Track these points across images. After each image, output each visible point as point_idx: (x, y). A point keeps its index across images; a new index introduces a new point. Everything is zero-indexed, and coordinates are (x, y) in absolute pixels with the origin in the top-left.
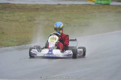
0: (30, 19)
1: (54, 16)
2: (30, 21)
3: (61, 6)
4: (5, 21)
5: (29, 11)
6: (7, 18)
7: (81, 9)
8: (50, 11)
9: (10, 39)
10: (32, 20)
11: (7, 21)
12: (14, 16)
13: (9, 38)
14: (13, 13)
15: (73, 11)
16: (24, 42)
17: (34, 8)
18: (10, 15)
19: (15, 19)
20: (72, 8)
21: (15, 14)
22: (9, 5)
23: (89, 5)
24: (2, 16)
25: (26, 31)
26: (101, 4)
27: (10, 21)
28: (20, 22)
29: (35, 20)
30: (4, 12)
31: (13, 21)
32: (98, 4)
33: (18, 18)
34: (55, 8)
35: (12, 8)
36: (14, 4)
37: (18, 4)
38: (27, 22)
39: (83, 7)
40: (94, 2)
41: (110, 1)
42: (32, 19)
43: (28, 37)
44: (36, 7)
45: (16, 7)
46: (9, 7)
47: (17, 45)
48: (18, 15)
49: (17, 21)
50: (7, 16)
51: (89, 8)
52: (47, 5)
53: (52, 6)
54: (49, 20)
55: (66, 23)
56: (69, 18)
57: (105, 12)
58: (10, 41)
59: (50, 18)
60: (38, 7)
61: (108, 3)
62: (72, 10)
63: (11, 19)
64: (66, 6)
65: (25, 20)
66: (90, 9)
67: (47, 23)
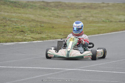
0: (77, 15)
2: (77, 17)
4: (55, 17)
5: (77, 9)
6: (58, 14)
8: (95, 8)
10: (79, 17)
11: (57, 17)
12: (64, 13)
13: (58, 32)
14: (63, 10)
15: (115, 9)
18: (61, 12)
19: (64, 16)
20: (114, 6)
21: (65, 11)
22: (61, 3)
27: (60, 17)
28: (68, 18)
29: (81, 16)
30: (55, 9)
31: (62, 17)
33: (67, 14)
34: (100, 6)
35: (63, 6)
36: (65, 3)
37: (68, 3)
38: (74, 18)
42: (79, 15)
44: (83, 6)
45: (66, 5)
46: (61, 5)
48: (67, 12)
49: (66, 17)
50: (58, 13)
54: (93, 17)
55: (108, 19)
58: (58, 34)
59: (94, 15)
60: (85, 5)
63: (61, 15)
67: (91, 19)
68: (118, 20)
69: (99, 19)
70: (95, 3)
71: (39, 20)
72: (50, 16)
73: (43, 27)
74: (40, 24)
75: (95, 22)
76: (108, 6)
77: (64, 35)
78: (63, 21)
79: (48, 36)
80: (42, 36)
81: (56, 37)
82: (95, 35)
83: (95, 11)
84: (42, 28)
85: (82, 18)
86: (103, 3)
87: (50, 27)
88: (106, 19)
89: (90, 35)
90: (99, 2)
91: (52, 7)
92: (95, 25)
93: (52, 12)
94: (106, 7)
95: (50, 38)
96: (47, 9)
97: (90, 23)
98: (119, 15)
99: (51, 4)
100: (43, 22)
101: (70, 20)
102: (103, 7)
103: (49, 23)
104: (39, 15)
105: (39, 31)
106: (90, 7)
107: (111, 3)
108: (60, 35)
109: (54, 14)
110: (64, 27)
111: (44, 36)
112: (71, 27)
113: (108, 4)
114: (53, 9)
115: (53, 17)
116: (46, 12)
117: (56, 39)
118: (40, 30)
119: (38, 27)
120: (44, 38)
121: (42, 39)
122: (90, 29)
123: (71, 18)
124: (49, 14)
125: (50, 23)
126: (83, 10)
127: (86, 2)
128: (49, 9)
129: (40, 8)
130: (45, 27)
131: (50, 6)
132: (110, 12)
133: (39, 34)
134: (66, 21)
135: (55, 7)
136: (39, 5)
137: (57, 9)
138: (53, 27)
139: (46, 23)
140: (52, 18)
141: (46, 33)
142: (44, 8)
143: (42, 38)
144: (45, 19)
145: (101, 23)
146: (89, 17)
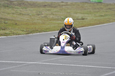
1: (58, 11)
2: (38, 15)
3: (64, 4)
4: (18, 15)
5: (39, 7)
6: (20, 12)
7: (79, 6)
8: (55, 7)
9: (21, 29)
10: (40, 14)
11: (20, 15)
12: (26, 10)
14: (26, 8)
16: (32, 31)
17: (43, 5)
18: (23, 10)
19: (27, 13)
20: (72, 5)
21: (27, 9)
22: (23, 2)
24: (16, 11)
25: (34, 23)
26: (95, 2)
27: (23, 14)
28: (30, 16)
29: (42, 14)
30: (18, 7)
31: (25, 15)
32: (93, 2)
33: (29, 12)
34: (59, 5)
35: (25, 5)
37: (30, 2)
38: (36, 16)
42: (40, 13)
43: (35, 28)
44: (44, 4)
45: (28, 3)
46: (23, 4)
47: (26, 34)
48: (30, 10)
49: (28, 14)
50: (20, 11)
51: (86, 5)
52: (53, 2)
54: (53, 15)
55: (67, 17)
56: (69, 13)
57: (98, 9)
58: (21, 30)
59: (54, 13)
60: (46, 4)
61: (101, 1)
62: (72, 7)
63: (23, 13)
64: (68, 4)
66: (86, 6)
67: (51, 16)
68: (76, 18)
69: (59, 17)
70: (55, 2)
71: (3, 17)
72: (13, 14)
73: (7, 23)
74: (4, 21)
75: (55, 20)
76: (67, 5)
77: (26, 31)
78: (26, 18)
79: (11, 32)
80: (6, 32)
81: (19, 33)
82: (55, 32)
83: (55, 10)
84: (5, 24)
85: (43, 16)
86: (63, 2)
87: (13, 24)
88: (65, 17)
89: (50, 31)
90: (59, 2)
91: (15, 6)
92: (54, 22)
93: (16, 10)
94: (65, 5)
95: (14, 34)
96: (10, 7)
97: (50, 20)
98: (76, 13)
99: (14, 3)
100: (7, 19)
101: (32, 17)
102: (63, 5)
103: (12, 20)
104: (3, 12)
105: (2, 27)
106: (51, 5)
107: (69, 2)
108: (23, 31)
109: (17, 11)
110: (26, 24)
111: (7, 32)
112: (32, 24)
113: (67, 3)
114: (16, 7)
115: (17, 15)
116: (10, 9)
117: (19, 34)
118: (4, 26)
119: (2, 24)
120: (8, 34)
121: (6, 35)
122: (50, 26)
123: (33, 15)
124: (13, 11)
125: (14, 20)
126: (44, 8)
127: (47, 1)
128: (13, 7)
129: (4, 6)
130: (9, 24)
131: (14, 4)
132: (69, 11)
133: (3, 30)
134: (29, 19)
135: (18, 5)
136: (3, 3)
137: (20, 8)
138: (16, 24)
139: (9, 20)
140: (15, 15)
141: (9, 29)
142: (8, 6)
143: (6, 33)
144: (9, 17)
145: (60, 21)
146: (50, 14)
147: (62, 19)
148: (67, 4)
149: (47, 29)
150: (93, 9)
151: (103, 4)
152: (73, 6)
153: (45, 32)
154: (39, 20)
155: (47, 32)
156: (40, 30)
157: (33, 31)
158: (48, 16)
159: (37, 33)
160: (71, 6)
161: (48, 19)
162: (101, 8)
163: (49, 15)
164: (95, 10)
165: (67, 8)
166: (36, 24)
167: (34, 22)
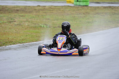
1: (33, 17)
3: (40, 8)
7: (60, 10)
16: (4, 43)
17: (14, 10)
23: (68, 6)
26: (80, 5)
32: (76, 5)
39: (62, 8)
40: (73, 3)
41: (89, 2)
51: (68, 9)
52: (27, 6)
53: (31, 8)
56: (49, 19)
57: (84, 14)
61: (87, 5)
64: (46, 8)
65: (5, 21)
66: (69, 11)
147: (40, 27)
148: (44, 8)
149: (22, 40)
150: (77, 14)
151: (89, 8)
152: (53, 10)
153: (21, 43)
154: (11, 28)
155: (23, 43)
156: (15, 41)
157: (6, 42)
158: (22, 24)
159: (11, 45)
160: (50, 11)
161: (23, 27)
162: (87, 13)
163: (23, 22)
164: (80, 16)
165: (46, 13)
166: (8, 34)
167: (6, 31)
